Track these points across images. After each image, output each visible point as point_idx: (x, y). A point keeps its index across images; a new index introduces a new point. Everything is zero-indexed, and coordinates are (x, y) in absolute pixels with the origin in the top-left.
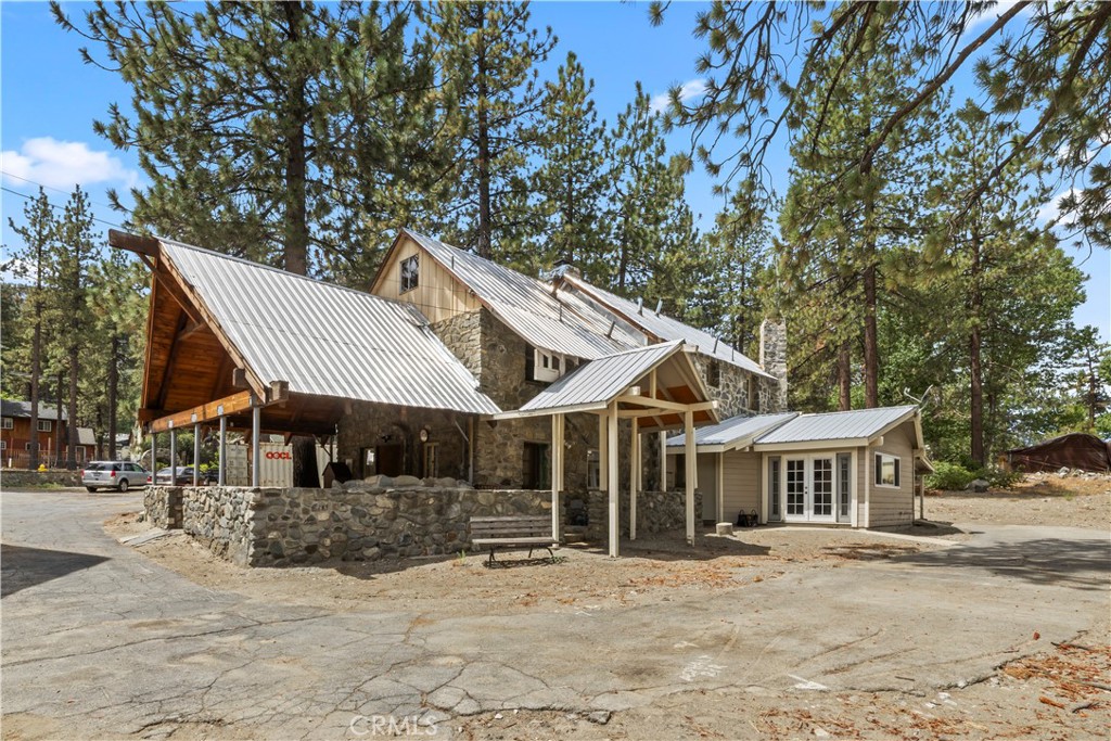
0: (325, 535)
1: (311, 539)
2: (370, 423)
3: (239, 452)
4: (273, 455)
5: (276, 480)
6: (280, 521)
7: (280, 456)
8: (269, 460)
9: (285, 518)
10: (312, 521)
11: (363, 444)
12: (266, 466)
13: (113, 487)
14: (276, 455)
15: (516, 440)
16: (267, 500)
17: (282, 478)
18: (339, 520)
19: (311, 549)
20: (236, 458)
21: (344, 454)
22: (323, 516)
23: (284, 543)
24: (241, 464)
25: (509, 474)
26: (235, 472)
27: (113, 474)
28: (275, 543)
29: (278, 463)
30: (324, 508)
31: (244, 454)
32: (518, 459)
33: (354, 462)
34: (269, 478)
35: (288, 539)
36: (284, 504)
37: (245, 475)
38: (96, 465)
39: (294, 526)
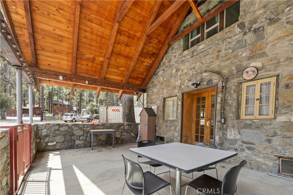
2: (173, 80)
3: (104, 109)
4: (114, 110)
5: (115, 118)
7: (116, 110)
8: (113, 112)
11: (166, 95)
12: (112, 114)
13: (71, 121)
14: (115, 110)
17: (117, 118)
20: (103, 111)
21: (151, 103)
24: (104, 113)
26: (102, 116)
27: (71, 117)
29: (116, 113)
31: (105, 110)
33: (158, 108)
34: (113, 118)
37: (106, 117)
38: (67, 114)
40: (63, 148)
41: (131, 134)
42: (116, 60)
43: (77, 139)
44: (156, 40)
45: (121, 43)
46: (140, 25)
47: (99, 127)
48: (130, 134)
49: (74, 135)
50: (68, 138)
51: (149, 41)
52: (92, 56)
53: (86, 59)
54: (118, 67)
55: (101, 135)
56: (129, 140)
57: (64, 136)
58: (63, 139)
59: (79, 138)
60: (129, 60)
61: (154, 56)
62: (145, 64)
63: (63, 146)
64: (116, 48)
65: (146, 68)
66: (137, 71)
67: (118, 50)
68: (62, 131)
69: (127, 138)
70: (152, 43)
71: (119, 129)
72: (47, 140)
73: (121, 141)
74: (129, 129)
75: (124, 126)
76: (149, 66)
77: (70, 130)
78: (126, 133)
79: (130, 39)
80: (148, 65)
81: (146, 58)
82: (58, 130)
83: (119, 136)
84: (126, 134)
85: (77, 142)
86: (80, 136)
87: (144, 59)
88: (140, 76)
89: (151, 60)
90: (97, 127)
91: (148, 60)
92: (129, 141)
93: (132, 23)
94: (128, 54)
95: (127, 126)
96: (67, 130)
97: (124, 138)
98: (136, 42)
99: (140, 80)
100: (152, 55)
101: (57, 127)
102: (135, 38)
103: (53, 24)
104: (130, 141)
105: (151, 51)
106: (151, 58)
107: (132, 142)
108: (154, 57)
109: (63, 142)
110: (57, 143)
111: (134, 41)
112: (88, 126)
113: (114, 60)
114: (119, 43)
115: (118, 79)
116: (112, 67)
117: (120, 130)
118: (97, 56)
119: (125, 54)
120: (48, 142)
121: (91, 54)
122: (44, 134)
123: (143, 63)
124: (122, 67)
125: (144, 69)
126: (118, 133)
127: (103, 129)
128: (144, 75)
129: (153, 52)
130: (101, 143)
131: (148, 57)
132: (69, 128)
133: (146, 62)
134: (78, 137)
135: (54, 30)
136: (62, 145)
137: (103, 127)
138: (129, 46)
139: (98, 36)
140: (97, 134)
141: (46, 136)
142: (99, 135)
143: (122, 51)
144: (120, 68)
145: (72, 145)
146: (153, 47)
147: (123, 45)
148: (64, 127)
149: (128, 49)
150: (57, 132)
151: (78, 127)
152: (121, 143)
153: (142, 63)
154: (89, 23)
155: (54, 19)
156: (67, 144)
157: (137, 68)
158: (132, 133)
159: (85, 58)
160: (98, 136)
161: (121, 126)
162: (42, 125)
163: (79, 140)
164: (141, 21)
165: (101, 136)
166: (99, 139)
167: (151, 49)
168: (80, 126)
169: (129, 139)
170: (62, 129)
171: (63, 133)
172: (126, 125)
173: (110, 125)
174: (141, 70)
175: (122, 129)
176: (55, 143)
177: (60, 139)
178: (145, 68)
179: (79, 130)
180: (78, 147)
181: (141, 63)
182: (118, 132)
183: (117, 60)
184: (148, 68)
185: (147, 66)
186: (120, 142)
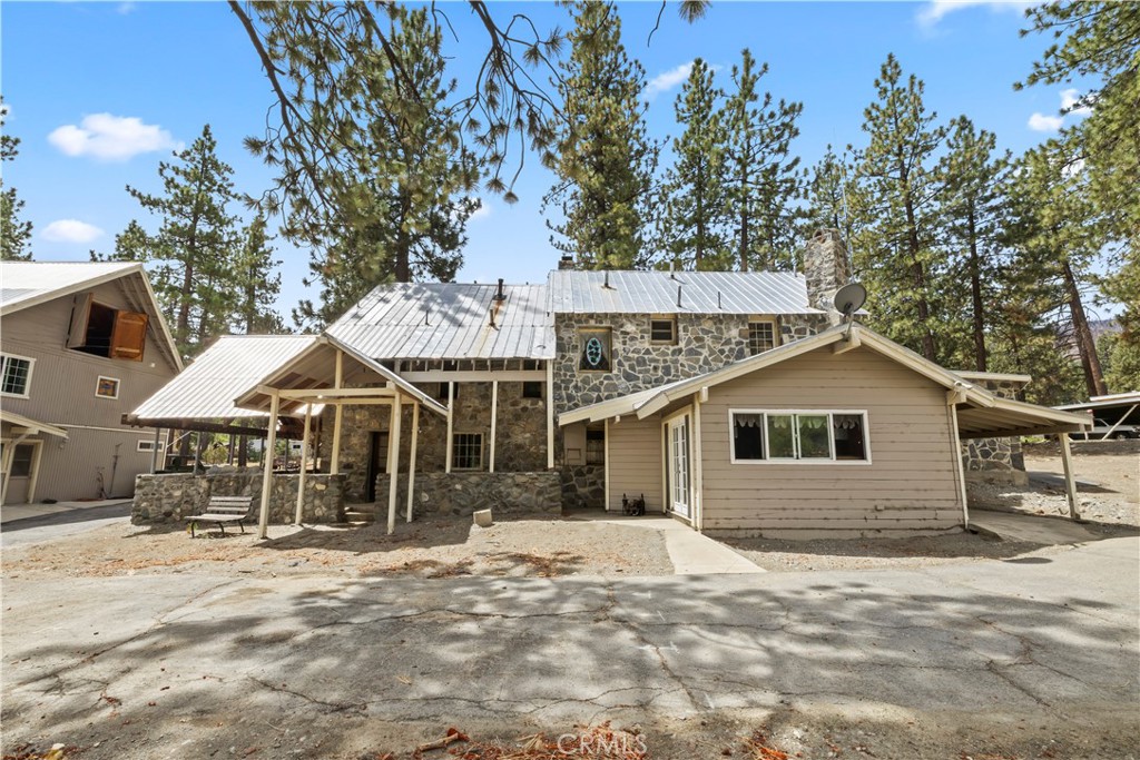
0: (178, 505)
1: (167, 508)
6: (150, 496)
9: (153, 494)
10: (170, 496)
15: (360, 431)
16: (144, 483)
18: (188, 496)
19: (168, 514)
22: (177, 493)
23: (150, 509)
25: (351, 459)
28: (146, 509)
30: (178, 488)
32: (362, 447)
35: (154, 507)
36: (153, 485)
39: (159, 499)
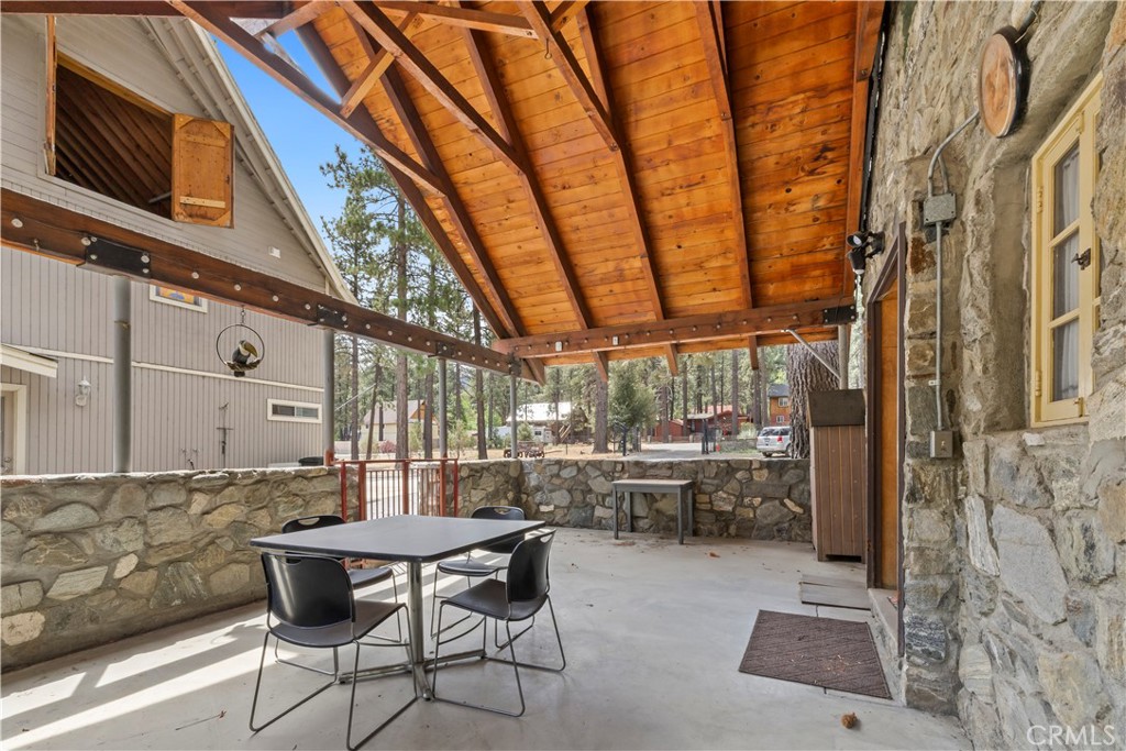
27: (780, 439)
40: (568, 522)
41: (784, 505)
42: (679, 247)
43: (598, 504)
44: (802, 96)
45: (668, 189)
46: (699, 99)
47: (658, 472)
48: (777, 502)
49: (590, 491)
50: (578, 497)
51: (768, 119)
52: (611, 266)
53: (602, 279)
54: (700, 266)
55: (664, 495)
56: (775, 528)
57: (569, 491)
58: (568, 500)
59: (604, 501)
60: (723, 225)
61: (830, 155)
62: (804, 206)
63: (568, 518)
64: (662, 212)
65: (816, 219)
66: (779, 248)
67: (670, 213)
68: (566, 479)
69: (765, 517)
70: (783, 118)
71: (728, 482)
72: (538, 497)
73: (738, 528)
74: (776, 482)
75: (750, 470)
76: (831, 205)
77: (581, 477)
78: (760, 499)
79: (692, 162)
80: (821, 203)
81: (796, 184)
82: (558, 476)
83: (730, 508)
84: (761, 503)
85: (599, 512)
86: (604, 496)
87: (785, 193)
88: (805, 259)
89: (823, 178)
90: (652, 472)
91: (808, 188)
92: (776, 534)
93: (669, 114)
94: (711, 208)
95: (765, 472)
96: (574, 477)
97: (752, 515)
98: (715, 156)
99: (817, 273)
100: (817, 159)
101: (555, 469)
102: (707, 146)
103: (514, 238)
104: (779, 531)
105: (802, 147)
106: (819, 174)
107: (790, 539)
108: (832, 162)
109: (568, 508)
110: (556, 507)
111: (704, 158)
112: (626, 468)
113: (674, 247)
114: (663, 195)
115: (721, 299)
116: (679, 270)
117: (734, 485)
118: (622, 259)
119: (700, 215)
120: (541, 504)
121: (607, 260)
122: (533, 483)
123: (792, 208)
124: (710, 257)
125: (807, 226)
126: (725, 496)
127: (670, 478)
128: (828, 247)
129: (814, 146)
130: (663, 523)
131: (803, 174)
132: (579, 470)
133: (801, 197)
134: (600, 499)
135: (520, 247)
136: (565, 515)
137: (669, 473)
138: (699, 183)
139: (601, 211)
140: (651, 494)
141: (538, 489)
142: (658, 498)
143: (685, 209)
144: (707, 265)
145: (586, 519)
146: (802, 129)
147: (678, 190)
148: (569, 469)
149: (699, 194)
150: (556, 481)
151: (599, 470)
152: (737, 536)
153: (787, 209)
154: (567, 193)
155: (511, 228)
156: (574, 515)
157: (774, 236)
158: (787, 501)
159: (599, 277)
160: (656, 501)
161: (738, 470)
162: (530, 463)
163: (603, 506)
164: (696, 84)
165: (664, 500)
166: (658, 511)
167: (794, 141)
168: (604, 468)
169: (777, 524)
170: (565, 473)
171: (566, 485)
172: (760, 468)
173: (694, 465)
174: (798, 236)
175: (740, 481)
176: (551, 508)
177: (561, 498)
178: (811, 223)
179: (603, 479)
180: (600, 525)
181: (783, 211)
182: (725, 492)
183: (685, 244)
184: (829, 216)
185: (820, 209)
186: (732, 529)
